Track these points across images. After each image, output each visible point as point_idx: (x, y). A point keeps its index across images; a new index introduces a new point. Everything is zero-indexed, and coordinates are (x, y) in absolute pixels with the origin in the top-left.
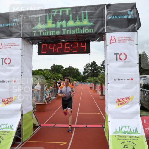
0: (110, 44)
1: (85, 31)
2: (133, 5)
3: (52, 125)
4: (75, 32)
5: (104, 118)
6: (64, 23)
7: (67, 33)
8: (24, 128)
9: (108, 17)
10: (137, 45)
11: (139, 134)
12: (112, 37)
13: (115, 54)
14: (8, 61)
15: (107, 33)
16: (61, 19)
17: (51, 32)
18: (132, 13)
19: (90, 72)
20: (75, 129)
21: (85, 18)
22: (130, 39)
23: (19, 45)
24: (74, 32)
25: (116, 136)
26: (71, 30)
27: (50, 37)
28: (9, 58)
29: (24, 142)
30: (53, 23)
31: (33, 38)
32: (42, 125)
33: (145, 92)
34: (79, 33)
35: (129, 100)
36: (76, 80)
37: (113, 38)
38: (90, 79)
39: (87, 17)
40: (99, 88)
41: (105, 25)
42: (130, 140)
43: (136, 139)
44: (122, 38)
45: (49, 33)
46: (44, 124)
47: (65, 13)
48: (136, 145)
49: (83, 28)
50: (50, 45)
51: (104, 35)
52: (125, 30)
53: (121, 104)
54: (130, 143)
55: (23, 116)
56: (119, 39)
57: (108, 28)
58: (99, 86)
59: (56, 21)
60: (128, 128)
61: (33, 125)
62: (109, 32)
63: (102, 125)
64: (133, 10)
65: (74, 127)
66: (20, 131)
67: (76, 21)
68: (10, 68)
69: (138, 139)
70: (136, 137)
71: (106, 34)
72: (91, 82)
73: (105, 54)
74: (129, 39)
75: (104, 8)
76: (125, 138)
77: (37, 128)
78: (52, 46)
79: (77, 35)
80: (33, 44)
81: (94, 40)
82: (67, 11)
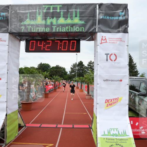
0: (101, 44)
1: (76, 29)
2: (124, 6)
3: (38, 125)
5: (92, 119)
6: (54, 21)
7: (57, 31)
8: (8, 129)
10: (128, 46)
11: (127, 136)
12: (102, 37)
13: (106, 54)
15: (98, 32)
16: (51, 16)
17: (40, 29)
18: (123, 13)
19: (77, 71)
20: (61, 129)
21: (76, 16)
23: (5, 41)
24: (64, 30)
25: (104, 138)
26: (62, 27)
27: (39, 34)
29: (7, 144)
30: (43, 19)
31: (21, 34)
32: (27, 125)
33: (132, 93)
34: (69, 31)
35: (117, 101)
36: (62, 79)
37: (104, 38)
38: (77, 78)
39: (78, 15)
40: (86, 88)
41: (96, 24)
42: (118, 143)
43: (125, 141)
45: (38, 30)
46: (30, 124)
47: (56, 10)
49: (74, 26)
50: (39, 42)
51: (95, 34)
53: (110, 105)
54: (119, 145)
55: (8, 116)
57: (99, 28)
58: (86, 86)
60: (117, 131)
61: (18, 125)
62: (100, 32)
63: (89, 125)
64: (124, 11)
65: (60, 128)
66: (4, 132)
67: (67, 19)
69: (126, 141)
70: (124, 140)
71: (97, 34)
72: (77, 82)
73: (95, 54)
75: (96, 7)
76: (113, 141)
78: (41, 44)
79: (67, 33)
80: (20, 40)
81: (84, 39)
82: (58, 8)
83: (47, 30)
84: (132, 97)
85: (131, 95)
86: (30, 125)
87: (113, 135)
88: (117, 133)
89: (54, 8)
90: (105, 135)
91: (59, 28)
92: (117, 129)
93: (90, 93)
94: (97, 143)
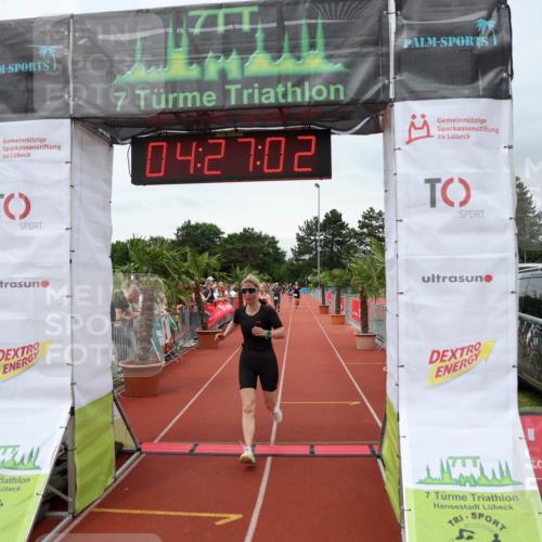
0: (408, 143)
3: (186, 447)
4: (277, 98)
5: (380, 425)
6: (232, 64)
7: (245, 101)
8: (79, 461)
9: (399, 40)
10: (510, 147)
11: (515, 483)
12: (414, 117)
13: (427, 181)
14: (17, 207)
15: (395, 100)
16: (221, 47)
17: (181, 96)
18: (491, 24)
19: (319, 249)
20: (269, 459)
21: (313, 46)
22: (481, 124)
23: (59, 147)
24: (270, 97)
25: (428, 493)
26: (260, 89)
27: (177, 116)
28: (21, 195)
29: (79, 515)
30: (191, 62)
32: (146, 447)
33: (529, 325)
34: (290, 100)
35: (476, 356)
36: (267, 277)
37: (419, 122)
38: (321, 276)
39: (320, 41)
40: (355, 310)
41: (389, 71)
42: (482, 511)
43: (505, 503)
44: (454, 121)
45: (176, 101)
46: (155, 441)
47: (237, 26)
48: (503, 527)
49: (307, 84)
50: (179, 145)
51: (385, 108)
52: (466, 92)
53: (448, 370)
54: (483, 519)
55: (77, 416)
56: (442, 125)
57: (399, 84)
58: (355, 302)
59: (204, 55)
60: (475, 465)
61: (113, 446)
62: (404, 100)
63: (371, 446)
64: (495, 14)
65: (266, 456)
66: (64, 473)
67: (279, 58)
68: (27, 232)
69: (512, 503)
70: (502, 498)
71: (392, 106)
72: (323, 287)
73: (386, 183)
74: (477, 125)
75: (386, 6)
76: (462, 503)
77: (127, 459)
78: (186, 151)
79: (280, 108)
80: (112, 142)
81: (344, 130)
82: (246, 18)
83: (209, 101)
84: (531, 339)
85: (526, 332)
86: (156, 446)
87: (461, 481)
88: (477, 474)
89: (228, 19)
90: (429, 480)
91: (250, 91)
92: (475, 459)
93: (373, 328)
94: (402, 511)
